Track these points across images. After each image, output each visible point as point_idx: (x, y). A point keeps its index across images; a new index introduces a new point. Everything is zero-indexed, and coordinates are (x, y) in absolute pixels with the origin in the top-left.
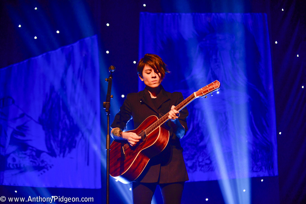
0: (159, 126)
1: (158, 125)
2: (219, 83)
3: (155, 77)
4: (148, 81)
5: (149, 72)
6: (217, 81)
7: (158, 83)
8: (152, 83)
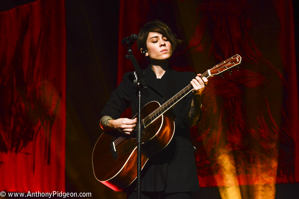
0: (162, 115)
1: (160, 113)
2: (241, 58)
3: (164, 45)
4: (155, 52)
5: (155, 41)
6: (237, 56)
7: (168, 53)
8: (161, 53)
